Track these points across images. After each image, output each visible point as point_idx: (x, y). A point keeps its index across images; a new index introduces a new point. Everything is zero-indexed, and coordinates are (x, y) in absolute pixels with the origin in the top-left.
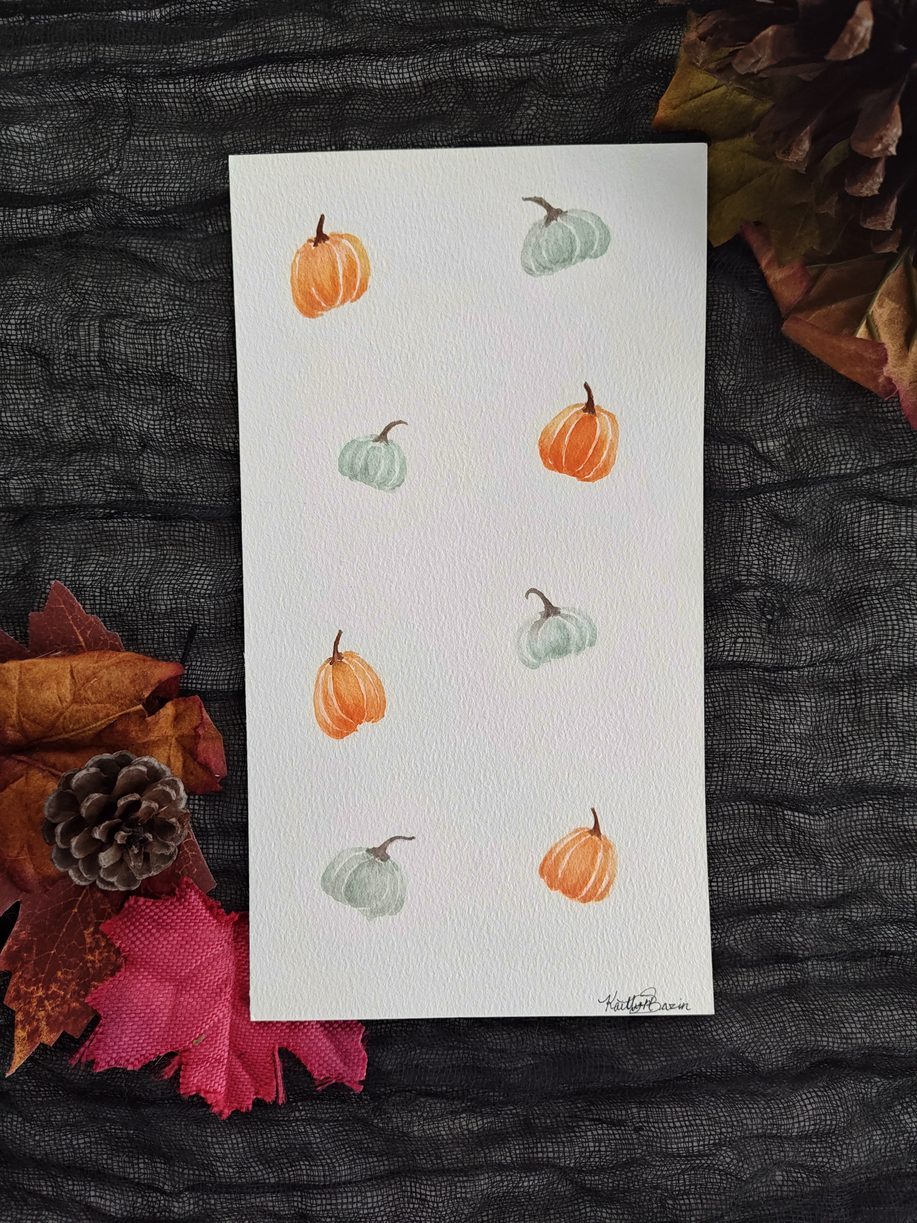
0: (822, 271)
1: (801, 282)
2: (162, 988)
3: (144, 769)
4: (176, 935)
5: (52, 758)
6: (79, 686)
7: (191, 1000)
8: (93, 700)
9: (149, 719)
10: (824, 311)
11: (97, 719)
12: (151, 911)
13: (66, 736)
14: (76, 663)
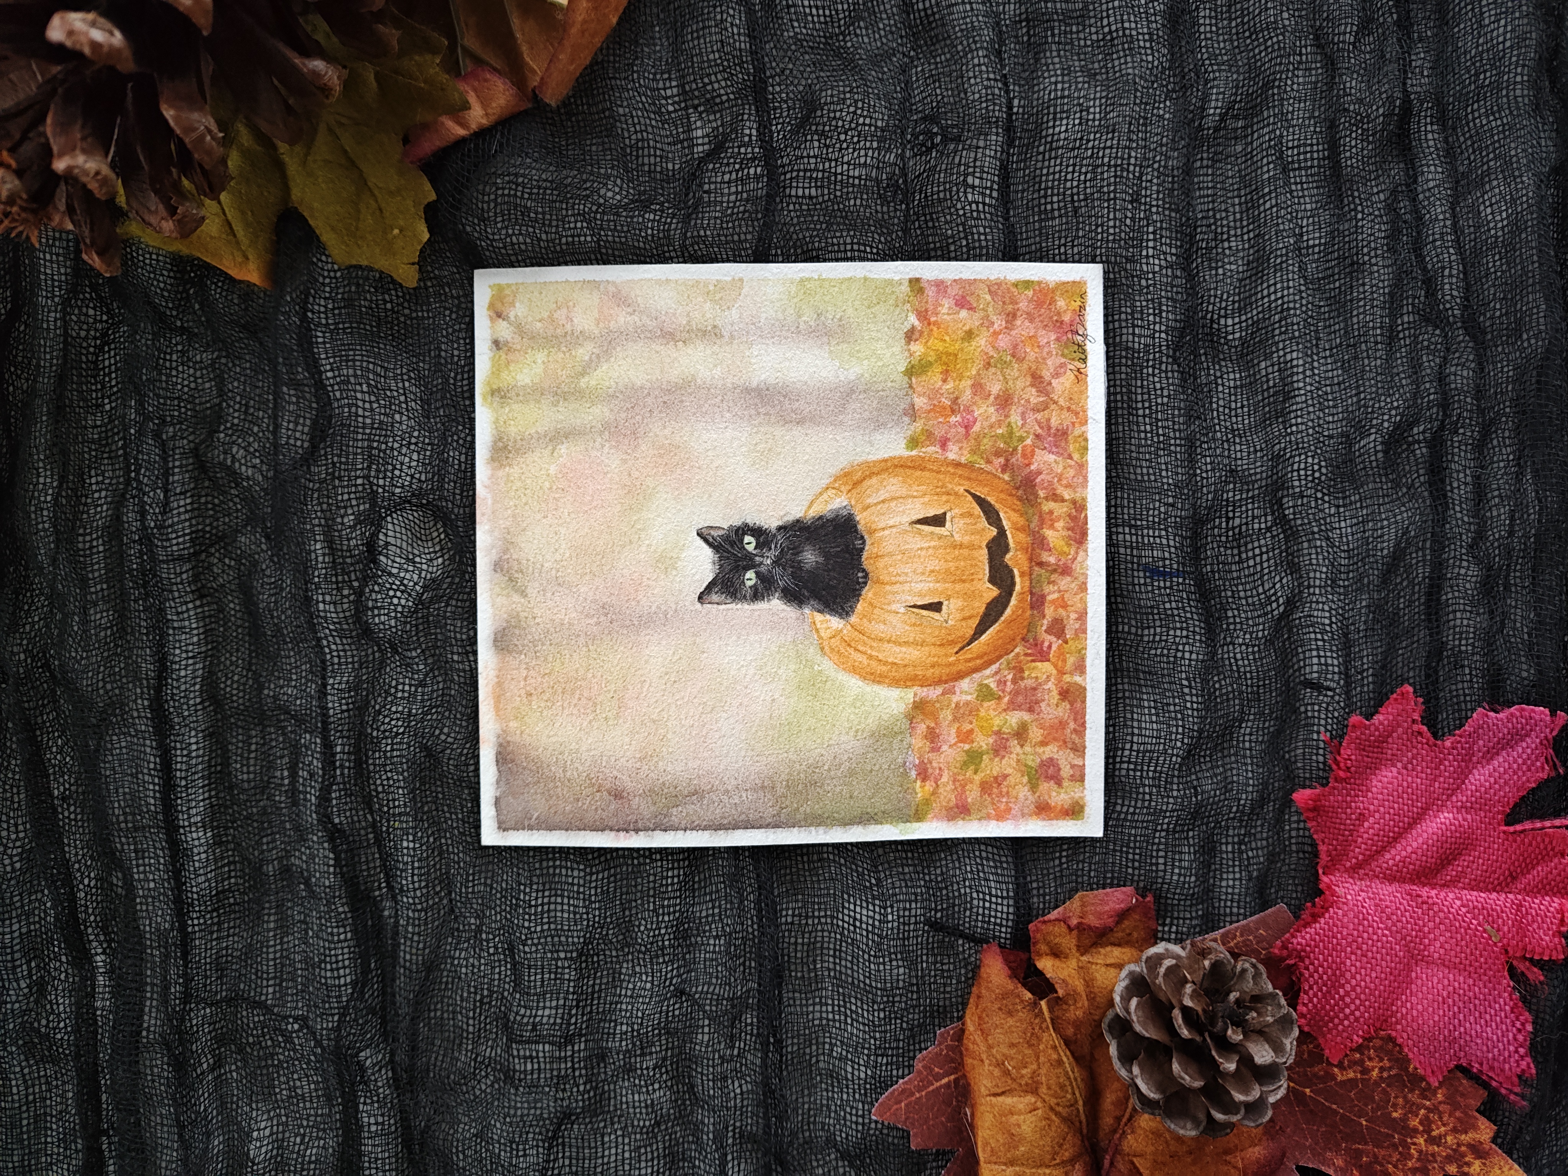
0: (467, 52)
1: (486, 80)
2: (1419, 982)
3: (1134, 1002)
4: (1348, 962)
5: (1107, 1121)
6: (1014, 1086)
7: (1438, 945)
8: (1035, 1066)
9: (1061, 993)
10: (525, 49)
11: (1060, 1062)
12: (1315, 995)
13: (1081, 1103)
14: (983, 1089)
